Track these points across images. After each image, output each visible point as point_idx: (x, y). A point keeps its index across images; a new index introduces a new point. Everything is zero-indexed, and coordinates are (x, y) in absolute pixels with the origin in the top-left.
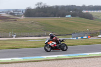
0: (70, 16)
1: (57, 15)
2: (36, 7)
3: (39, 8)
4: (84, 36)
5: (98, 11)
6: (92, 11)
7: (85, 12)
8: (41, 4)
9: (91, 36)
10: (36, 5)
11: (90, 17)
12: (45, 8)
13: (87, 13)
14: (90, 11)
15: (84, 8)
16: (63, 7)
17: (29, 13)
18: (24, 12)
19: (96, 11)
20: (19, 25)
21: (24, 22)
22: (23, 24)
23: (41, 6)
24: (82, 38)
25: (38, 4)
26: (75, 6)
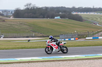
0: (59, 17)
1: (46, 16)
2: (25, 8)
3: (28, 9)
4: (72, 38)
5: (88, 13)
6: (82, 13)
7: (75, 13)
8: (30, 5)
9: (79, 38)
10: (25, 6)
11: (79, 19)
12: (34, 9)
13: (76, 15)
14: (79, 13)
15: (74, 9)
16: (52, 9)
17: (18, 14)
18: (13, 13)
19: (85, 13)
20: (7, 25)
21: (12, 23)
22: (11, 25)
23: (30, 7)
24: (70, 40)
25: (27, 5)
26: (65, 7)
